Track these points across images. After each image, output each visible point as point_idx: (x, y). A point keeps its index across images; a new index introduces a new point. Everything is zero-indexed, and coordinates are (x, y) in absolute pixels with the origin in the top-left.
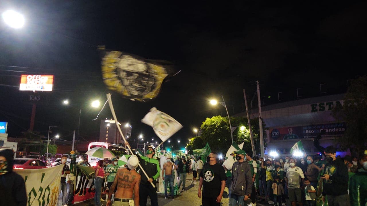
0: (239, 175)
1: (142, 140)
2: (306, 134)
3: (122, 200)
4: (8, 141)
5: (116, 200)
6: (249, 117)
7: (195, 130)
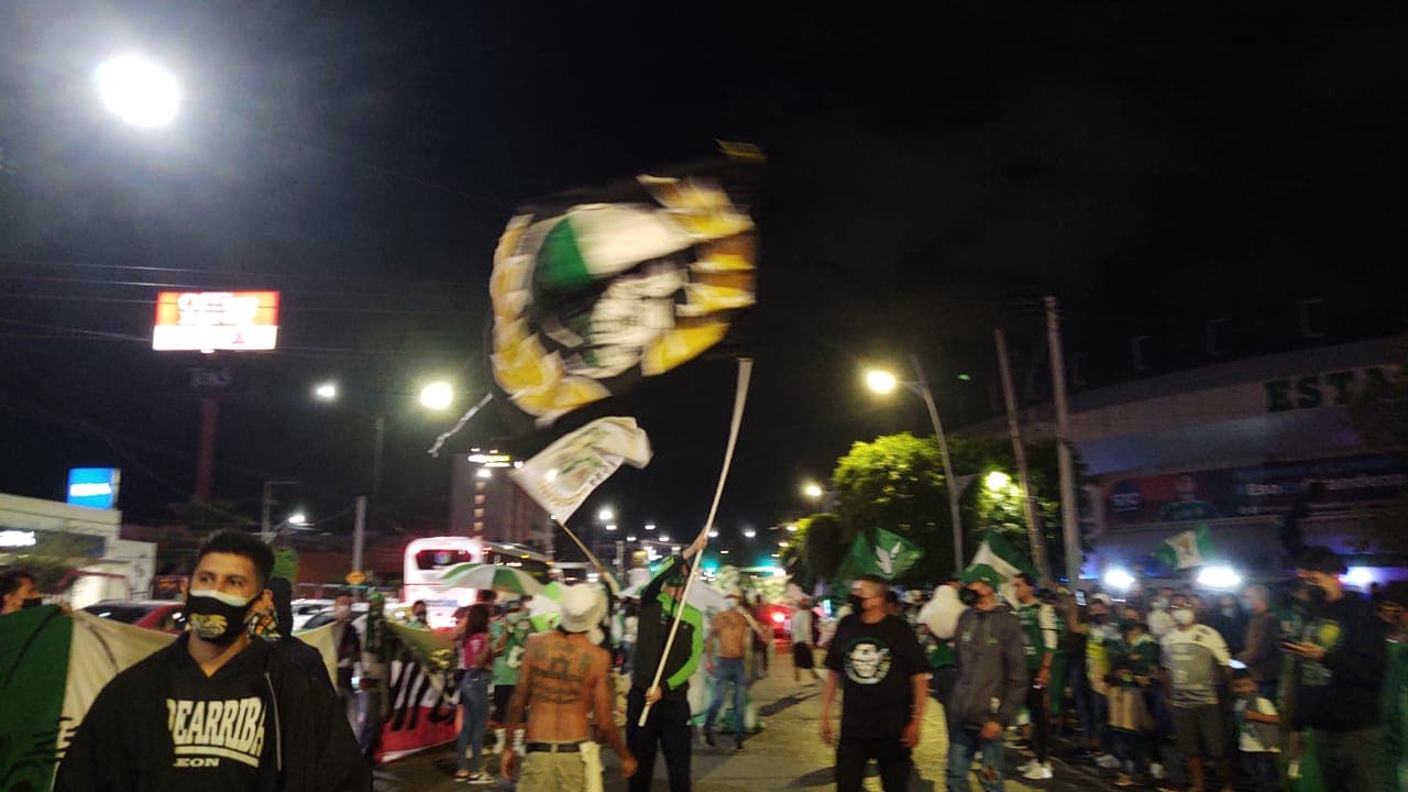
0: (980, 657)
1: (611, 527)
2: (1248, 501)
3: (554, 748)
4: (123, 536)
5: (533, 747)
6: (1021, 437)
7: (812, 490)
